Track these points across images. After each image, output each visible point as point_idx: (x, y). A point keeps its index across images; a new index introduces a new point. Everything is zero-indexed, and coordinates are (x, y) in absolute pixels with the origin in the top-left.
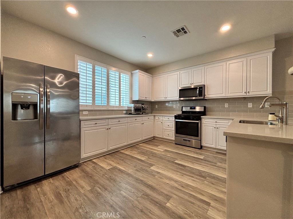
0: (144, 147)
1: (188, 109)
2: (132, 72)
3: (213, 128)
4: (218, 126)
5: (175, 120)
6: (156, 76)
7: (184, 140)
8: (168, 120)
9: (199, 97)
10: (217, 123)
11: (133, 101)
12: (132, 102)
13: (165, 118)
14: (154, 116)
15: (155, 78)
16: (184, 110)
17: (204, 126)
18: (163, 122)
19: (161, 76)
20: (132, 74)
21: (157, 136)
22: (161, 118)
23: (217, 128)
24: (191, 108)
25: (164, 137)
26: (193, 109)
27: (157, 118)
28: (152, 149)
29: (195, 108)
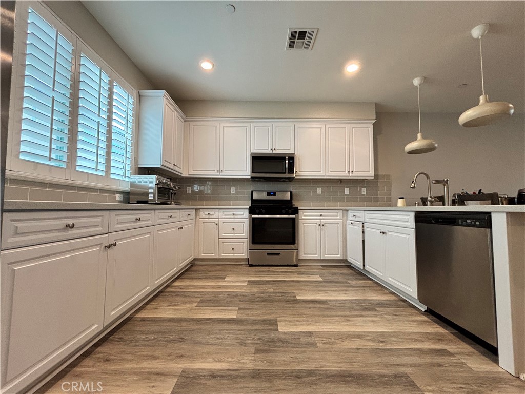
0: (195, 287)
1: (264, 196)
2: (140, 91)
3: (316, 226)
4: (323, 222)
5: (250, 216)
6: (194, 121)
7: (268, 254)
8: (232, 217)
9: (288, 173)
10: (321, 217)
11: (140, 168)
12: (137, 171)
13: (225, 213)
14: (196, 210)
15: (192, 124)
16: (256, 196)
17: (302, 224)
18: (221, 223)
19: (210, 124)
20: (140, 96)
21: (203, 256)
22: (215, 214)
23: (323, 225)
24: (269, 194)
25: (223, 256)
26: (272, 195)
27: (203, 214)
28: (219, 287)
29: (275, 195)
